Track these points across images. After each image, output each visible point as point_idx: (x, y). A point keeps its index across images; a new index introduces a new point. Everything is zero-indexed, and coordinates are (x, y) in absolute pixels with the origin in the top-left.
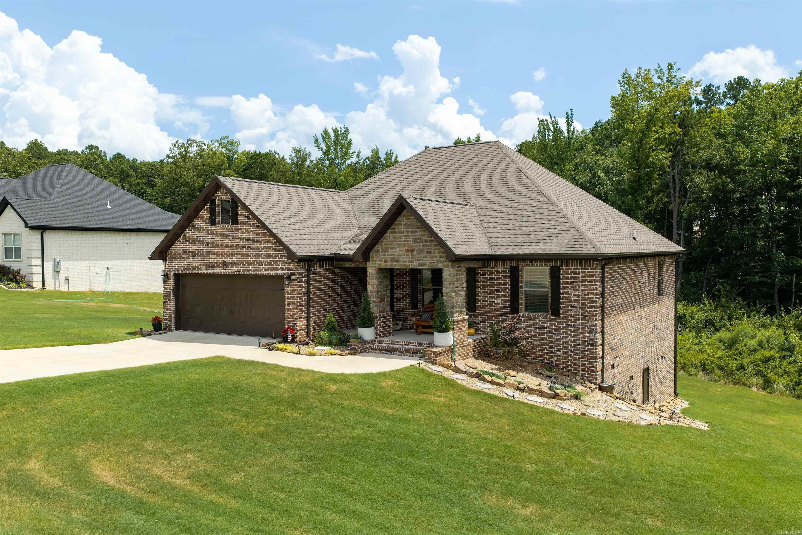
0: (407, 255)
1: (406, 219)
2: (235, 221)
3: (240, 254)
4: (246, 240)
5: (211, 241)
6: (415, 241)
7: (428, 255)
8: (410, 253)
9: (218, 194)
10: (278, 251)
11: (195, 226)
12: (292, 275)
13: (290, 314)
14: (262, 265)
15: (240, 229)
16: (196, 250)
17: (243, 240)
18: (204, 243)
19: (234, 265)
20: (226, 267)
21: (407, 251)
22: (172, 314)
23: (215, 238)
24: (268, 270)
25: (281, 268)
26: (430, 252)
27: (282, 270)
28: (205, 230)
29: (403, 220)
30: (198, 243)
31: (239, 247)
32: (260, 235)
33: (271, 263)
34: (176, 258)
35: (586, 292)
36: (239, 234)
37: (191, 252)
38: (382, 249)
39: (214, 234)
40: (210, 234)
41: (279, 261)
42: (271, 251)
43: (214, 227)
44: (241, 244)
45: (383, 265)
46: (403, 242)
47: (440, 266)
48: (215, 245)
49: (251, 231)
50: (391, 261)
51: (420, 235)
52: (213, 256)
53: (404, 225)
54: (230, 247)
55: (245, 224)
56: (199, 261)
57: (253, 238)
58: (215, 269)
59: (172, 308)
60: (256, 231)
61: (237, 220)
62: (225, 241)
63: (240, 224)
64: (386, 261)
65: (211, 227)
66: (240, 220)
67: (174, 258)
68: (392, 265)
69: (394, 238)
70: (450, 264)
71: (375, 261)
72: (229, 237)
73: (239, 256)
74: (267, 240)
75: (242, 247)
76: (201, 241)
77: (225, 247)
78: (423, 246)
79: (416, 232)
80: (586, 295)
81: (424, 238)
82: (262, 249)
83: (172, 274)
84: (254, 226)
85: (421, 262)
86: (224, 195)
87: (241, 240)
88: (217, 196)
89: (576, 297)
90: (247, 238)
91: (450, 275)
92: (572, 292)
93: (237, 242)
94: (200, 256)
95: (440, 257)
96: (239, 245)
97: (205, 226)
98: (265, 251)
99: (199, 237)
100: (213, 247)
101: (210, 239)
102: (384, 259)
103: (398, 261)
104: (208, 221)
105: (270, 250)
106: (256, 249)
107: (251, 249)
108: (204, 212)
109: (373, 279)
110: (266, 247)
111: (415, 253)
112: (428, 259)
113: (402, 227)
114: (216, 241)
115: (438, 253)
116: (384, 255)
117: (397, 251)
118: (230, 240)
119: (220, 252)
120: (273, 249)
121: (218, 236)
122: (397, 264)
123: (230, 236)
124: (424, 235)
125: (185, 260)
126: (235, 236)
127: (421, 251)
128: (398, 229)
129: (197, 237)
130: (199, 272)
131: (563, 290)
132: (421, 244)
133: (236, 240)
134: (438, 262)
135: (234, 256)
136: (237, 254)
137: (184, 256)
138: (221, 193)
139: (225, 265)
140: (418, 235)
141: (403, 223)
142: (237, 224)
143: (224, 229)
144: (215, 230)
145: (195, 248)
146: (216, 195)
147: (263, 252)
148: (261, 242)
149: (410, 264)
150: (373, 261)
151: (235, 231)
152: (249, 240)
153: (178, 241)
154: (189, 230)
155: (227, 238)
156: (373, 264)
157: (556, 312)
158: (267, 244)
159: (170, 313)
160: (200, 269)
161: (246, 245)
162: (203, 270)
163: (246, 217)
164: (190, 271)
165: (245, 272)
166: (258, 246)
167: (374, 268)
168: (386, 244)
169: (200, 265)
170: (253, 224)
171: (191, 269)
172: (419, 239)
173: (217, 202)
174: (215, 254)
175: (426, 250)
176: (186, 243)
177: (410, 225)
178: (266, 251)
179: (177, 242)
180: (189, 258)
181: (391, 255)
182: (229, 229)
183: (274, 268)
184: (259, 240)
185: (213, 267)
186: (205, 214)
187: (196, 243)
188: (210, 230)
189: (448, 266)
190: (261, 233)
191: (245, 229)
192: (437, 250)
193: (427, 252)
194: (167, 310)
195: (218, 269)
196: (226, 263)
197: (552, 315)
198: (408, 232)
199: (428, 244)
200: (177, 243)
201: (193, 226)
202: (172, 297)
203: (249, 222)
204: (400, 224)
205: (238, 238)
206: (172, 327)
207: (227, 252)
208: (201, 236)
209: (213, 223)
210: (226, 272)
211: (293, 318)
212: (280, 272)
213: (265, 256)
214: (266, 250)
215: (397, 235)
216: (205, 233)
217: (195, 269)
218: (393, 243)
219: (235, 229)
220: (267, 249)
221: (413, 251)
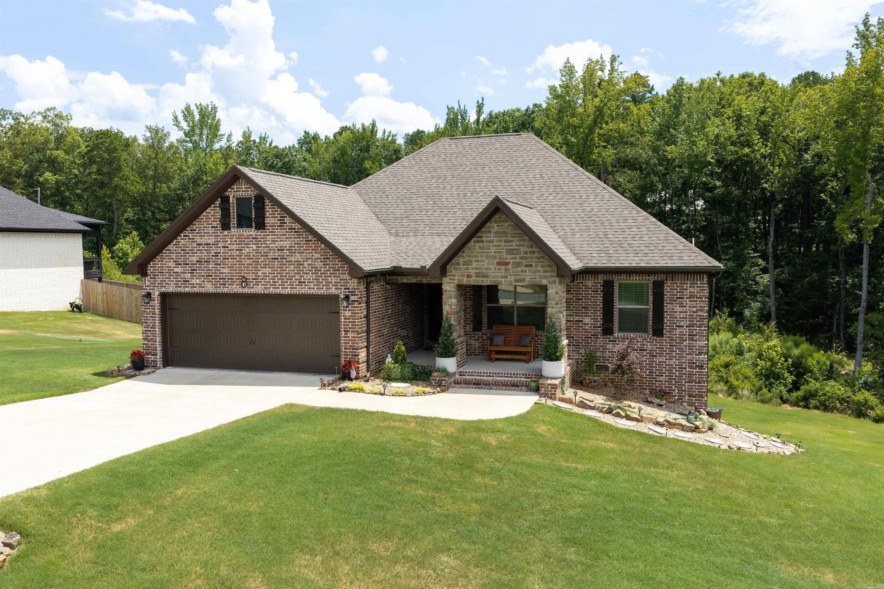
0: (499, 269)
1: (497, 226)
2: (261, 225)
3: (269, 268)
4: (278, 250)
5: (222, 250)
6: (510, 252)
7: (527, 269)
8: (503, 267)
9: (234, 188)
10: (329, 264)
11: (195, 230)
12: (352, 295)
13: (348, 343)
14: (305, 282)
15: (269, 235)
16: (197, 261)
17: (274, 250)
18: (210, 253)
19: (260, 282)
20: (247, 285)
21: (499, 264)
22: (158, 346)
23: (228, 247)
24: (314, 288)
25: (333, 285)
26: (531, 266)
27: (336, 289)
28: (212, 236)
29: (494, 227)
30: (201, 253)
31: (268, 259)
32: (300, 244)
33: (319, 279)
34: (163, 273)
35: (695, 309)
36: (268, 242)
37: (188, 264)
38: (463, 262)
39: (227, 241)
40: (220, 241)
41: (331, 277)
42: (319, 264)
43: (226, 233)
44: (271, 255)
45: (465, 281)
46: (493, 254)
47: (544, 282)
48: (229, 256)
49: (287, 238)
50: (477, 277)
51: (516, 245)
52: (226, 270)
53: (496, 233)
54: (253, 259)
55: (277, 229)
56: (202, 276)
57: (290, 247)
58: (228, 287)
59: (158, 339)
60: (295, 238)
61: (264, 223)
62: (245, 250)
63: (269, 229)
64: (469, 276)
65: (221, 233)
66: (269, 223)
67: (160, 272)
68: (478, 281)
69: (481, 248)
70: (557, 280)
71: (454, 276)
72: (251, 246)
73: (267, 270)
74: (312, 250)
75: (273, 259)
76: (205, 250)
77: (244, 259)
78: (521, 258)
79: (511, 241)
80: (694, 312)
81: (522, 249)
82: (303, 261)
83: (157, 293)
84: (292, 232)
85: (519, 277)
86: (243, 191)
87: (270, 250)
88: (231, 192)
89: (682, 315)
90: (281, 247)
91: (557, 293)
92: (678, 309)
93: (264, 253)
94: (204, 270)
95: (544, 272)
96: (267, 256)
97: (211, 230)
98: (308, 264)
99: (202, 244)
100: (225, 259)
101: (220, 247)
102: (466, 274)
103: (486, 276)
104: (217, 224)
105: (316, 263)
106: (295, 261)
107: (286, 262)
108: (210, 213)
109: (451, 298)
110: (310, 258)
111: (510, 266)
112: (528, 273)
113: (493, 235)
114: (229, 250)
115: (541, 266)
116: (467, 269)
117: (485, 264)
118: (253, 250)
119: (236, 264)
120: (321, 262)
121: (234, 244)
122: (485, 279)
123: (253, 244)
124: (523, 246)
125: (179, 275)
126: (261, 244)
127: (518, 265)
128: (486, 237)
129: (197, 244)
130: (203, 290)
131: (667, 308)
132: (518, 256)
133: (263, 250)
134: (541, 277)
135: (260, 270)
136: (263, 267)
137: (176, 270)
138: (237, 188)
139: (244, 281)
140: (514, 245)
141: (493, 230)
142: (264, 229)
143: (243, 235)
144: (228, 236)
145: (194, 259)
146: (229, 190)
147: (306, 266)
148: (303, 253)
149: (503, 280)
150: (451, 275)
151: (261, 238)
152: (284, 250)
153: (167, 250)
154: (184, 236)
155: (247, 247)
156: (450, 279)
157: (658, 332)
158: (313, 256)
159: (153, 344)
160: (204, 287)
161: (279, 256)
162: (209, 288)
163: (278, 220)
164: (187, 289)
165: (278, 291)
166: (298, 257)
167: (452, 285)
168: (470, 256)
169: (203, 281)
170: (289, 229)
171: (188, 287)
172: (515, 249)
173: (231, 199)
174: (228, 267)
175: (524, 264)
176: (180, 253)
177: (503, 232)
178: (311, 265)
179: (164, 251)
180: (186, 273)
181: (478, 269)
182: (252, 235)
183: (323, 285)
184: (300, 250)
185: (225, 284)
186: (212, 216)
187: (196, 253)
188: (219, 236)
189: (554, 282)
190: (302, 241)
191: (277, 235)
192: (539, 264)
193: (526, 266)
194: (149, 341)
195: (233, 287)
196: (246, 279)
197: (654, 335)
198: (501, 241)
199: (528, 255)
200: (166, 253)
201: (191, 230)
202: (157, 324)
203: (283, 226)
204: (490, 232)
205: (266, 247)
206: (158, 363)
207: (247, 264)
208: (205, 244)
209: (226, 226)
210: (246, 290)
211: (353, 349)
212: (333, 291)
213: (309, 270)
214: (310, 262)
215: (485, 244)
216: (212, 240)
217: (196, 287)
218: (479, 255)
219: (260, 235)
220: (312, 262)
221: (507, 264)
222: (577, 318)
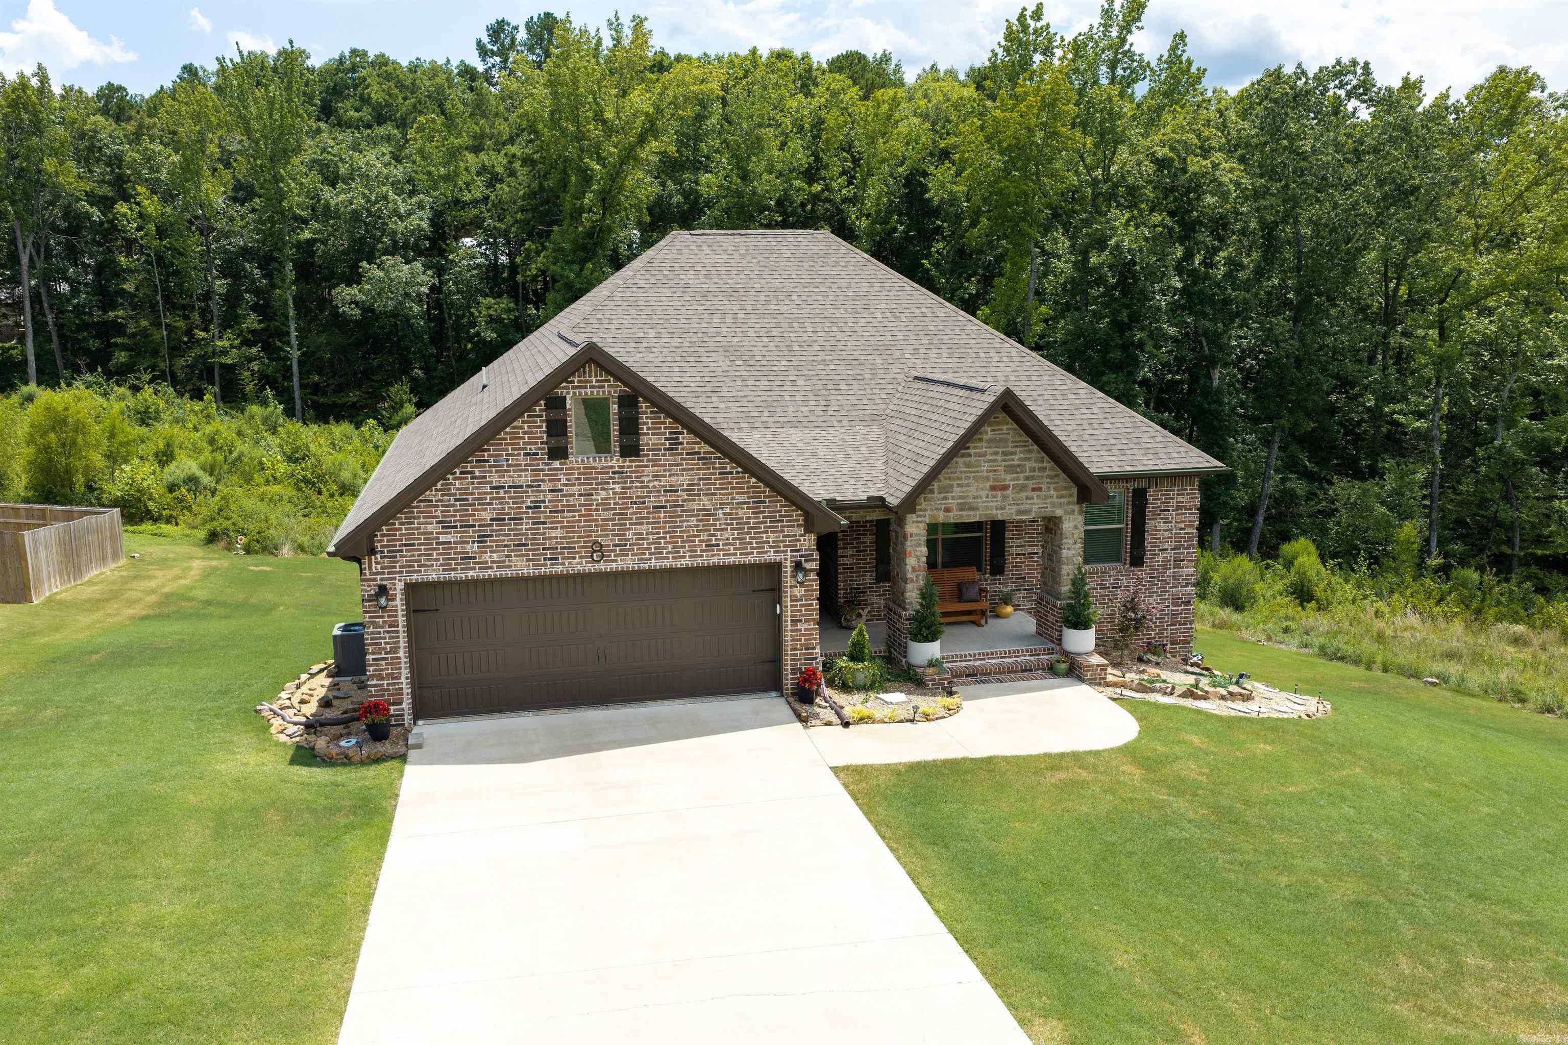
0: (994, 497)
1: (993, 430)
2: (631, 450)
3: (648, 523)
4: (665, 491)
5: (549, 496)
6: (1010, 469)
7: (1035, 494)
8: (999, 493)
9: (573, 382)
10: (764, 512)
11: (488, 461)
12: (806, 561)
13: (800, 640)
14: (718, 545)
15: (647, 466)
16: (492, 520)
17: (659, 492)
18: (523, 502)
19: (629, 550)
20: (603, 556)
21: (993, 488)
22: (404, 686)
23: (561, 490)
24: (735, 554)
25: (771, 547)
26: (1040, 489)
27: (775, 552)
28: (526, 470)
29: (986, 432)
30: (501, 503)
31: (646, 508)
32: (710, 479)
33: (745, 538)
34: (413, 545)
35: (1182, 525)
36: (646, 479)
37: (474, 526)
38: (939, 487)
39: (559, 480)
40: (543, 481)
41: (766, 532)
42: (744, 513)
43: (556, 464)
44: (652, 501)
45: (941, 517)
46: (985, 474)
47: (1059, 512)
48: (563, 506)
49: (684, 470)
50: (961, 510)
51: (1020, 459)
52: (557, 533)
53: (989, 441)
54: (615, 509)
55: (664, 455)
56: (506, 546)
57: (688, 485)
58: (563, 564)
59: (405, 672)
60: (698, 469)
61: (639, 445)
62: (597, 494)
63: (648, 455)
64: (947, 510)
65: (546, 464)
66: (648, 445)
67: (405, 545)
68: (961, 516)
69: (968, 465)
70: (1076, 508)
71: (925, 510)
72: (612, 486)
73: (644, 529)
74: (732, 488)
75: (654, 507)
76: (510, 498)
77: (597, 510)
78: (1027, 478)
79: (1012, 453)
80: (1181, 529)
81: (1028, 464)
82: (715, 509)
83: (400, 586)
84: (693, 459)
85: (1022, 507)
86: (591, 387)
87: (648, 492)
88: (565, 388)
89: (1167, 534)
90: (671, 486)
92: (1162, 526)
93: (637, 497)
94: (509, 535)
95: (1058, 497)
96: (644, 503)
97: (523, 461)
98: (724, 514)
99: (503, 487)
100: (556, 512)
101: (544, 491)
102: (943, 507)
103: (977, 509)
104: (539, 448)
105: (740, 511)
106: (698, 510)
107: (682, 511)
108: (522, 428)
109: (920, 545)
110: (728, 504)
111: (1010, 491)
112: (1035, 501)
113: (984, 444)
114: (565, 496)
115: (1055, 489)
116: (946, 498)
117: (972, 490)
118: (614, 493)
119: (580, 521)
120: (748, 508)
121: (574, 485)
122: (972, 513)
123: (614, 483)
124: (1029, 459)
125: (451, 548)
126: (632, 482)
127: (1023, 488)
128: (975, 448)
129: (492, 488)
130: (509, 573)
131: (1150, 525)
132: (1022, 475)
133: (634, 493)
134: (1053, 505)
135: (629, 529)
136: (636, 524)
137: (442, 538)
138: (579, 381)
139: (598, 550)
140: (1016, 460)
141: (985, 437)
142: (638, 456)
143: (593, 468)
144: (562, 469)
145: (487, 516)
146: (564, 384)
147: (721, 516)
148: (715, 494)
149: (1000, 512)
150: (921, 510)
151: (631, 472)
152: (677, 491)
153: (421, 501)
154: (461, 473)
155: (603, 489)
156: (919, 516)
157: (1137, 560)
158: (733, 499)
159: (394, 684)
160: (510, 566)
161: (667, 501)
162: (522, 567)
163: (666, 439)
164: (471, 574)
165: (667, 564)
166: (706, 502)
167: (921, 525)
168: (950, 478)
169: (507, 556)
170: (687, 454)
171: (474, 569)
172: (1019, 466)
173: (568, 401)
174: (562, 528)
175: (1031, 486)
176: (453, 505)
177: (1001, 440)
178: (731, 514)
179: (415, 504)
180: (468, 543)
181: (961, 497)
182: (612, 467)
183: (752, 548)
184: (709, 489)
185: (557, 559)
186: (525, 433)
187: (491, 504)
188: (543, 470)
189: (1073, 512)
190: (715, 474)
191: (665, 465)
192: (1052, 486)
193: (1033, 490)
194: (382, 679)
195: (574, 562)
196: (601, 546)
197: (1131, 565)
198: (996, 453)
199: (1037, 474)
200: (418, 507)
201: (477, 461)
202: (402, 645)
203: (677, 449)
204: (981, 440)
205: (642, 487)
206: (406, 717)
207: (603, 520)
208: (510, 487)
209: (558, 452)
210: (602, 566)
211: (807, 649)
212: (771, 556)
213: (727, 524)
214: (728, 511)
215: (973, 459)
216: (525, 479)
217: (491, 568)
218: (964, 476)
219: (630, 467)
220: (731, 509)
221: (1005, 488)
222: (1030, 550)
